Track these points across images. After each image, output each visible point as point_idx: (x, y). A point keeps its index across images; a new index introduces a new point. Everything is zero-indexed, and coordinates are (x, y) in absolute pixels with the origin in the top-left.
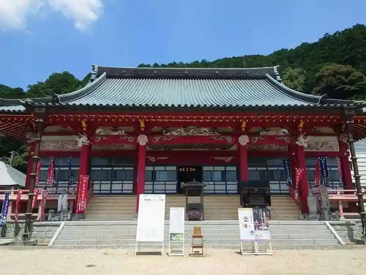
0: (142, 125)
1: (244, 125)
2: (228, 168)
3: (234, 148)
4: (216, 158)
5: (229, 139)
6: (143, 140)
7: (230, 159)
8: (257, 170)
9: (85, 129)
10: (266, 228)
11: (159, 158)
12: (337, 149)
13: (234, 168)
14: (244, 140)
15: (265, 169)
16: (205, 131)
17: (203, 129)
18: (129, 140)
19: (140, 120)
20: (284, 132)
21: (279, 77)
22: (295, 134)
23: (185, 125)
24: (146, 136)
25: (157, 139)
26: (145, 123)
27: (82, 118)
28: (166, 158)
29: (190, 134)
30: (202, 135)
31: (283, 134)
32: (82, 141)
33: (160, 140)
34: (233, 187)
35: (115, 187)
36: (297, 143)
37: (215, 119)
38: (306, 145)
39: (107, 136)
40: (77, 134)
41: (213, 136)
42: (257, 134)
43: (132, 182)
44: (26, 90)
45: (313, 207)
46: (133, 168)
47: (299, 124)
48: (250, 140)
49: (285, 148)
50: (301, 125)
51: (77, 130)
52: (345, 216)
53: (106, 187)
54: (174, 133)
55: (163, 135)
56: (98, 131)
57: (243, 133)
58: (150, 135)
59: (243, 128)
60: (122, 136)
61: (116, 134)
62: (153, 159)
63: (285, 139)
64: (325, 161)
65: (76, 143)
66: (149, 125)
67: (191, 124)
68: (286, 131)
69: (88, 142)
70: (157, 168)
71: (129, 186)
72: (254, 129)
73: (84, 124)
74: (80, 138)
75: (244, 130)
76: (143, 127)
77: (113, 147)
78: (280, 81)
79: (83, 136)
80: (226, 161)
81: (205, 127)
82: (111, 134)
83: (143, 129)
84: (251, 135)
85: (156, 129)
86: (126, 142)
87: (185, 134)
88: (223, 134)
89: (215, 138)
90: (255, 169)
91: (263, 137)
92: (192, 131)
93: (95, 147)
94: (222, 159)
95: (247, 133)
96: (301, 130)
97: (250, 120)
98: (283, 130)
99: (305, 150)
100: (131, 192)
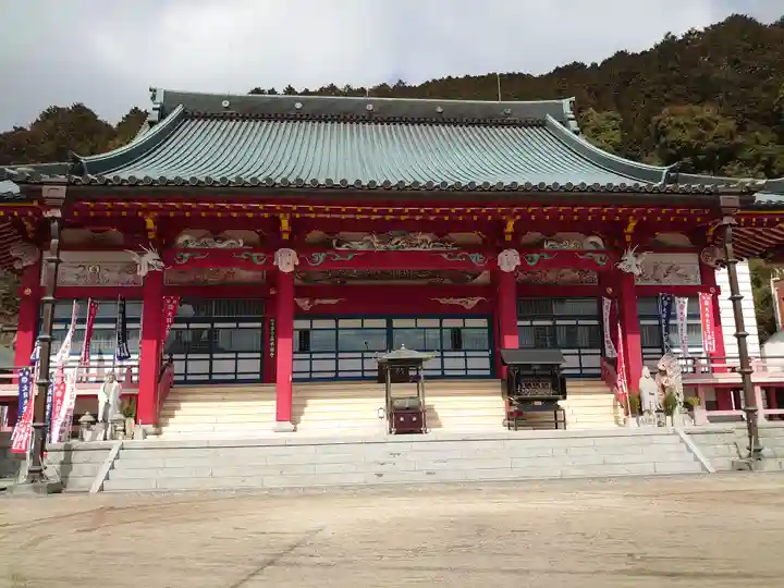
0: (285, 224)
1: (510, 227)
2: (470, 322)
3: (484, 278)
4: (443, 301)
5: (476, 258)
6: (286, 261)
7: (471, 303)
8: (531, 326)
9: (151, 236)
11: (317, 301)
12: (696, 280)
13: (483, 323)
14: (509, 261)
15: (549, 323)
16: (423, 242)
17: (420, 237)
18: (255, 259)
19: (281, 215)
20: (595, 244)
21: (573, 124)
22: (617, 252)
23: (381, 228)
24: (293, 253)
25: (320, 257)
26: (292, 222)
27: (147, 211)
28: (333, 302)
29: (392, 247)
30: (417, 249)
31: (592, 247)
32: (148, 261)
33: (327, 259)
34: (481, 362)
35: (219, 366)
36: (621, 266)
37: (449, 214)
38: (637, 272)
39: (203, 252)
40: (135, 248)
41: (443, 252)
42: (538, 247)
43: (258, 355)
46: (259, 325)
47: (626, 227)
48: (521, 260)
49: (591, 278)
50: (630, 229)
51: (135, 239)
52: (708, 418)
53: (198, 366)
54: (356, 246)
55: (331, 248)
56: (181, 240)
57: (508, 246)
58: (304, 250)
59: (508, 233)
60: (240, 251)
61: (224, 245)
62: (305, 304)
63: (597, 258)
65: (133, 267)
66: (300, 226)
67: (396, 224)
68: (600, 242)
69: (162, 264)
70: (318, 324)
71: (251, 365)
72: (532, 237)
73: (150, 223)
75: (508, 238)
76: (287, 232)
77: (213, 276)
78: (576, 133)
79: (150, 252)
80: (468, 307)
81: (424, 232)
83: (286, 237)
84: (524, 251)
85: (315, 235)
86: (248, 264)
87: (382, 248)
88: (464, 247)
89: (445, 256)
90: (528, 323)
91: (549, 253)
92: (397, 243)
93: (171, 277)
94: (457, 301)
95: (515, 244)
96: (628, 238)
97: (526, 216)
98: (593, 239)
99: (639, 283)
100: (257, 376)
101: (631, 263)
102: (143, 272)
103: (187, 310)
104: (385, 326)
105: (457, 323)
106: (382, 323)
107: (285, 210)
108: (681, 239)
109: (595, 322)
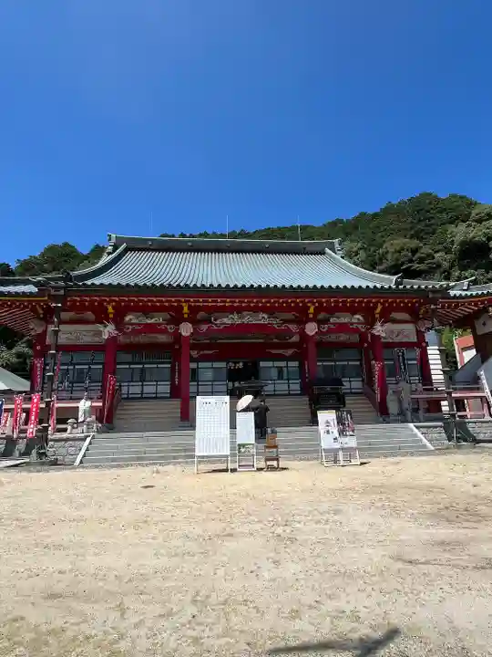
0: (186, 310)
1: (312, 310)
2: (290, 364)
3: (295, 339)
4: (274, 352)
5: (293, 327)
6: (186, 330)
7: (290, 352)
9: (111, 316)
10: (351, 433)
11: (201, 353)
12: (414, 339)
13: (296, 364)
14: (311, 329)
15: (332, 363)
16: (263, 318)
17: (261, 315)
18: (169, 329)
19: (184, 304)
20: (358, 319)
21: (341, 253)
22: (371, 323)
23: (239, 311)
24: (190, 325)
25: (204, 327)
26: (190, 307)
27: (109, 303)
28: (211, 352)
29: (245, 320)
30: (259, 322)
31: (356, 321)
32: (108, 331)
33: (208, 329)
34: (296, 387)
35: (146, 389)
36: (374, 331)
37: (278, 302)
38: (383, 335)
39: (139, 325)
40: (101, 323)
41: (274, 324)
42: (326, 321)
43: (169, 383)
44: (13, 266)
45: (393, 407)
46: (170, 366)
47: (375, 310)
48: (318, 328)
49: (355, 338)
50: (378, 310)
51: (101, 317)
53: (135, 389)
54: (225, 320)
55: (211, 322)
56: (127, 319)
57: (311, 320)
58: (195, 322)
59: (310, 313)
60: (159, 325)
61: (153, 321)
62: (194, 353)
63: (360, 326)
64: (403, 353)
65: (99, 333)
66: (194, 310)
67: (248, 309)
68: (361, 318)
69: (116, 332)
70: (201, 365)
71: (165, 388)
72: (321, 316)
73: (110, 309)
74: (105, 326)
75: (311, 316)
76: (186, 313)
77: (143, 339)
78: (343, 258)
79: (110, 325)
80: (287, 355)
81: (263, 312)
82: (143, 322)
83: (186, 316)
84: (320, 322)
85: (201, 315)
86: (164, 331)
87: (239, 322)
88: (285, 321)
89: (276, 326)
91: (334, 324)
92: (248, 318)
93: (122, 339)
94: (281, 351)
95: (315, 319)
96: (377, 316)
97: (321, 303)
98: (357, 316)
99: (382, 340)
100: (168, 395)
101: (379, 330)
102: (106, 336)
103: (128, 357)
105: (282, 364)
107: (186, 302)
108: (405, 316)
109: (358, 363)
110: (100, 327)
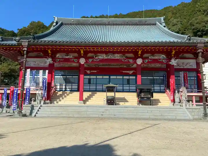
0: (82, 52)
1: (140, 53)
2: (131, 77)
3: (135, 66)
4: (124, 72)
5: (131, 61)
6: (82, 61)
9: (50, 55)
11: (91, 71)
13: (134, 77)
15: (152, 78)
16: (117, 56)
17: (116, 55)
18: (75, 61)
19: (81, 50)
21: (164, 24)
22: (170, 59)
23: (106, 53)
24: (84, 59)
25: (90, 60)
26: (84, 51)
27: (49, 49)
28: (96, 71)
29: (109, 58)
30: (115, 58)
31: (162, 58)
32: (49, 61)
33: (92, 61)
36: (170, 63)
37: (122, 49)
38: (175, 64)
39: (62, 59)
40: (46, 58)
41: (122, 59)
42: (147, 58)
43: (77, 84)
46: (77, 77)
47: (172, 52)
48: (143, 61)
49: (164, 66)
50: (173, 53)
51: (45, 55)
52: (196, 105)
54: (100, 57)
55: (94, 58)
56: (57, 56)
57: (139, 57)
58: (87, 58)
59: (139, 54)
60: (71, 59)
61: (68, 57)
62: (88, 72)
63: (164, 61)
64: (187, 74)
65: (46, 63)
66: (86, 53)
67: (110, 52)
69: (52, 62)
71: (75, 87)
73: (50, 52)
74: (48, 59)
76: (82, 54)
77: (67, 65)
79: (49, 58)
80: (130, 73)
81: (118, 54)
82: (64, 57)
83: (82, 55)
84: (144, 59)
85: (90, 55)
86: (73, 61)
87: (107, 58)
88: (127, 58)
89: (123, 60)
90: (146, 78)
91: (151, 59)
92: (110, 57)
93: (56, 65)
94: (126, 72)
95: (141, 57)
96: (173, 56)
97: (143, 50)
98: (163, 56)
99: (175, 67)
100: (77, 90)
101: (174, 62)
102: (48, 64)
104: (108, 78)
105: (127, 77)
106: (108, 77)
107: (82, 49)
109: (163, 78)
110: (46, 60)
